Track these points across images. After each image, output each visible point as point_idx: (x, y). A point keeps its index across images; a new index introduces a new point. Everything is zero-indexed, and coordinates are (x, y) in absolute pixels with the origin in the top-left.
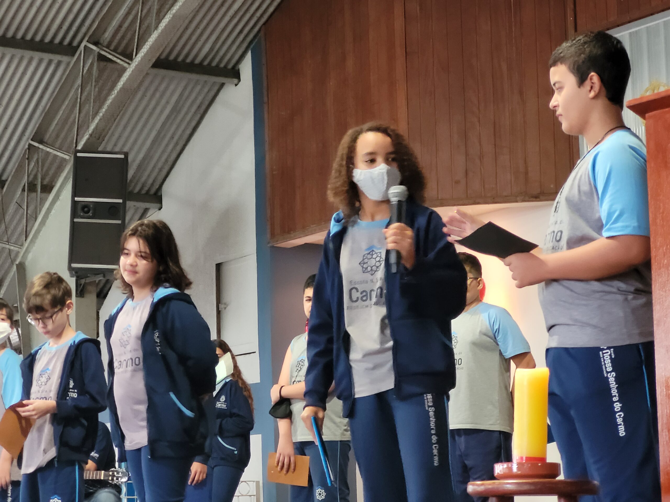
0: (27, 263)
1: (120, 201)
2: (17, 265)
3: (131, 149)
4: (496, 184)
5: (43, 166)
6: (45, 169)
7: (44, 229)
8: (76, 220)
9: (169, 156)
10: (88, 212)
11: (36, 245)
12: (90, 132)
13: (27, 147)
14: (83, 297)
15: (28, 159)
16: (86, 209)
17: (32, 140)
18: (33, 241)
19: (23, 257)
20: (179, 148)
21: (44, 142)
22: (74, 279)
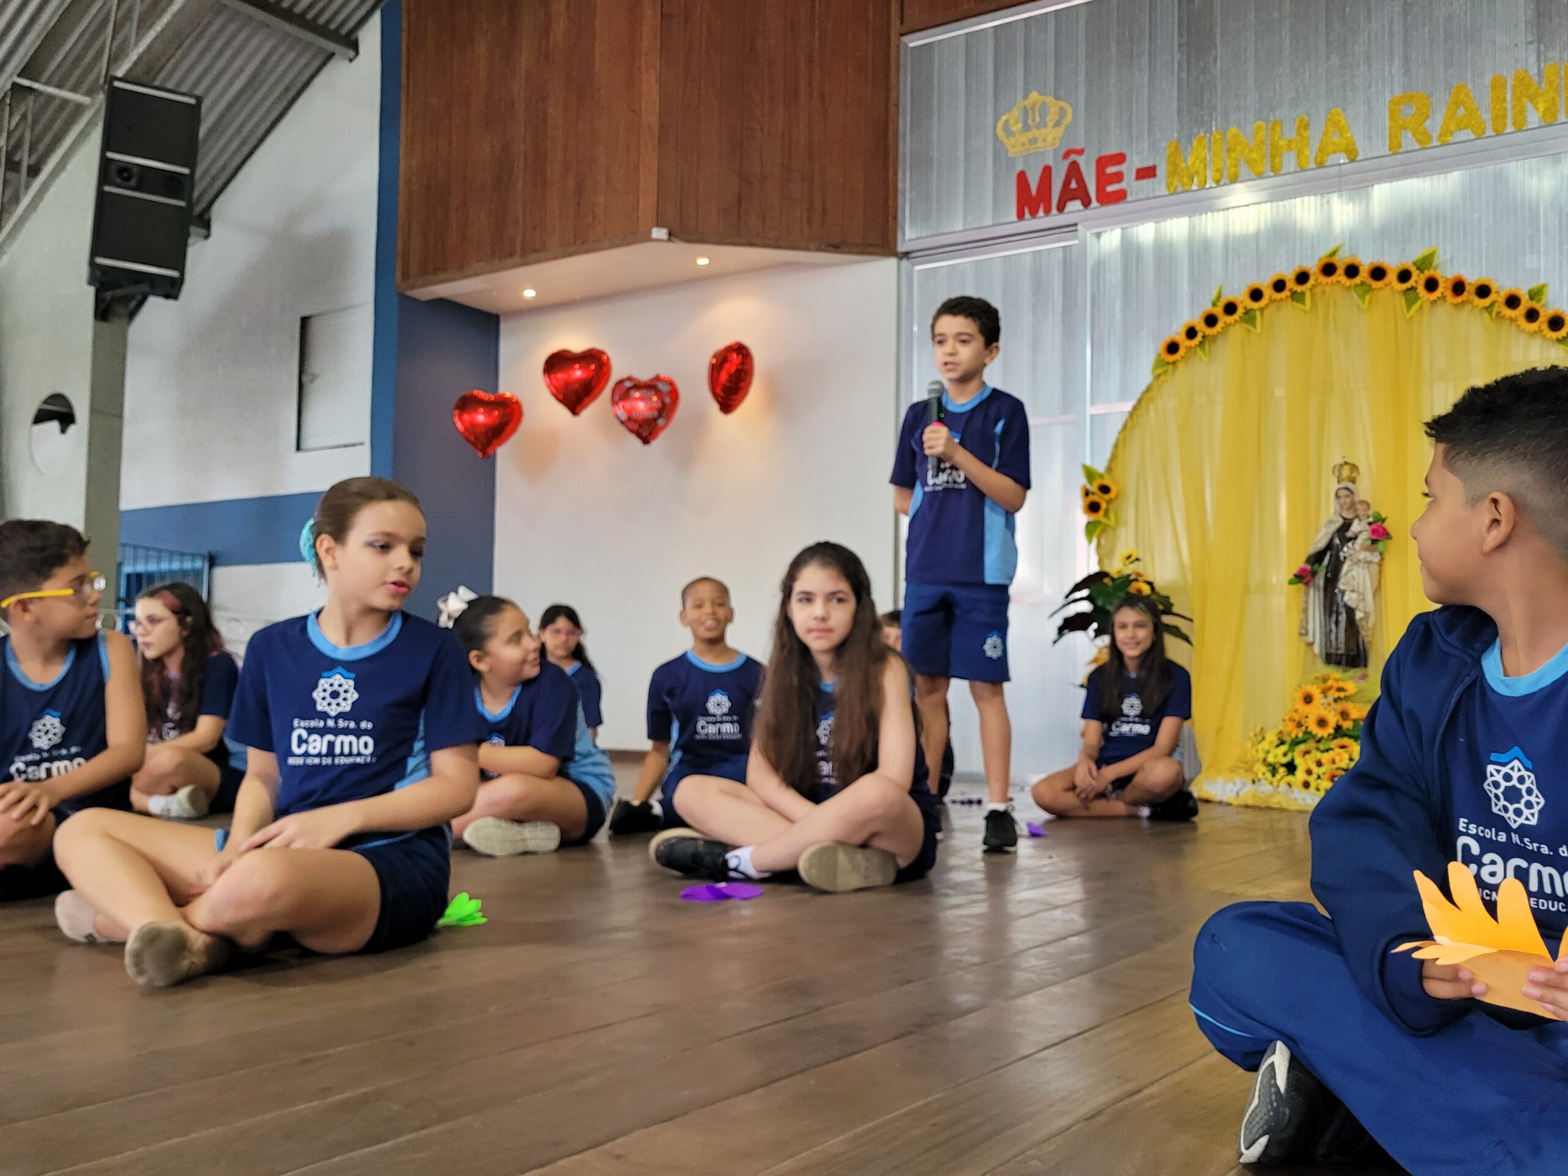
1: (186, 171)
5: (35, 122)
6: (37, 131)
8: (107, 188)
10: (128, 179)
13: (9, 85)
14: (107, 321)
15: (10, 105)
16: (125, 175)
17: (19, 75)
21: (41, 80)
22: (93, 289)
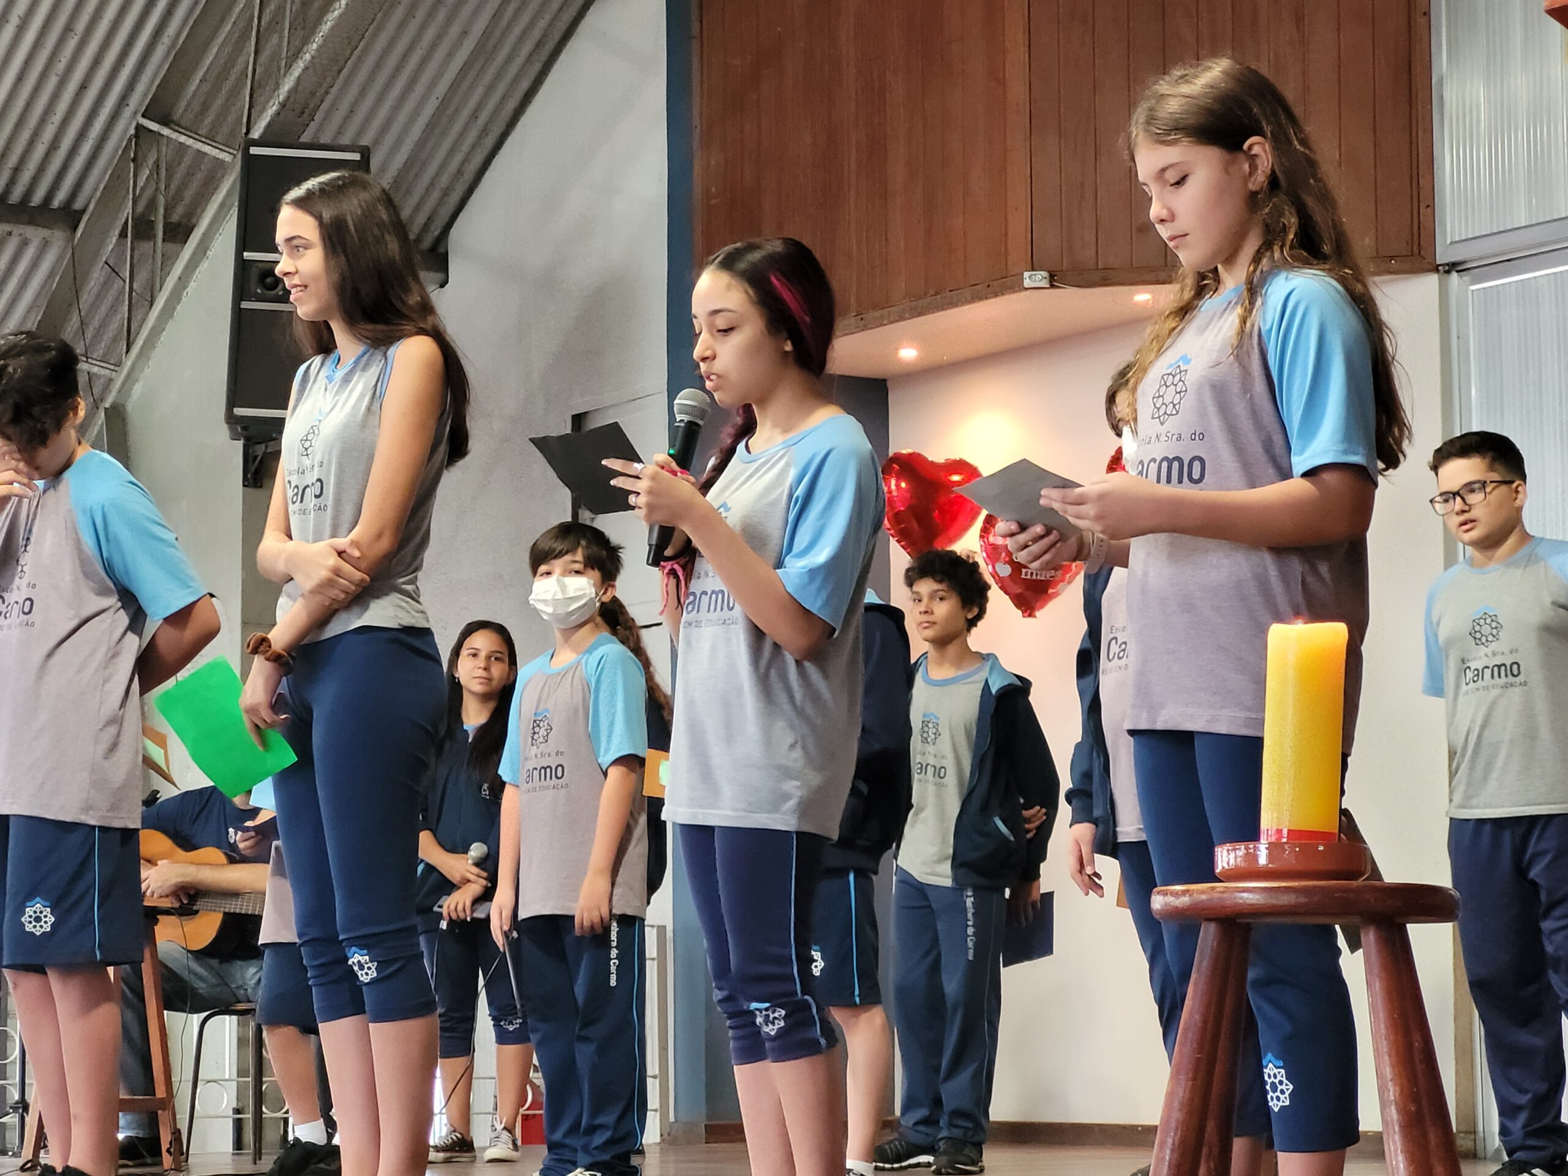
0: (130, 407)
2: (106, 409)
3: (377, 141)
5: (169, 177)
6: (174, 186)
7: (170, 325)
8: (245, 305)
9: (466, 160)
10: (274, 287)
11: (151, 363)
12: (281, 98)
13: (132, 131)
14: (261, 487)
15: (134, 160)
16: (269, 280)
17: (143, 116)
18: (144, 353)
19: (120, 391)
20: (489, 142)
21: (173, 122)
22: (240, 444)
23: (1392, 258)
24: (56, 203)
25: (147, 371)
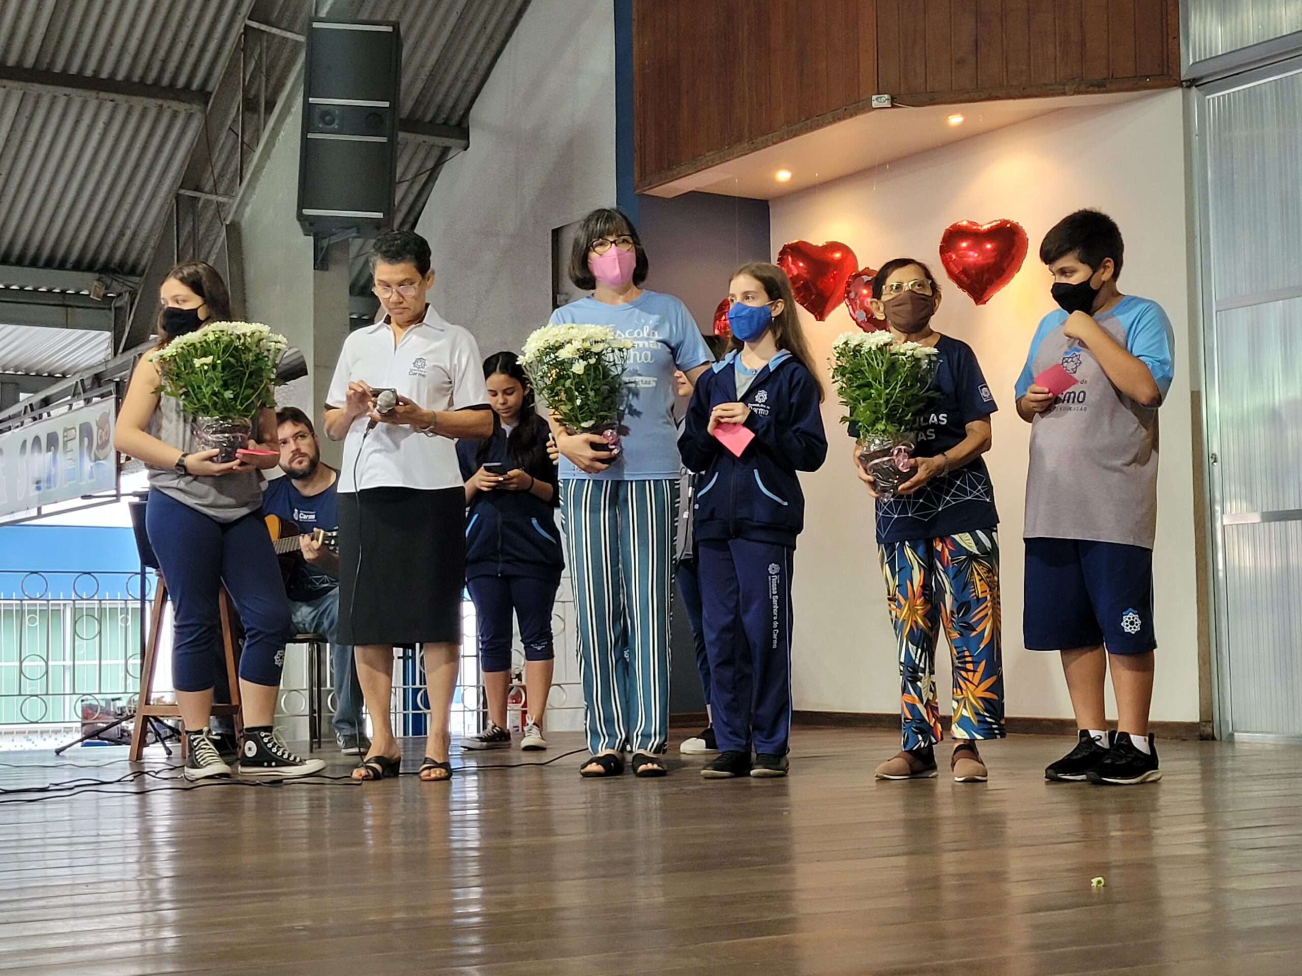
0: (243, 224)
1: (386, 104)
2: (227, 226)
4: (1029, 65)
7: (268, 164)
8: (310, 136)
10: (331, 123)
11: (257, 191)
13: (242, 31)
14: (327, 270)
15: (243, 49)
16: (327, 118)
17: (249, 19)
18: (251, 185)
19: (236, 212)
20: (494, 46)
21: (270, 22)
22: (311, 238)
23: (1148, 77)
24: (195, 86)
25: (254, 197)
